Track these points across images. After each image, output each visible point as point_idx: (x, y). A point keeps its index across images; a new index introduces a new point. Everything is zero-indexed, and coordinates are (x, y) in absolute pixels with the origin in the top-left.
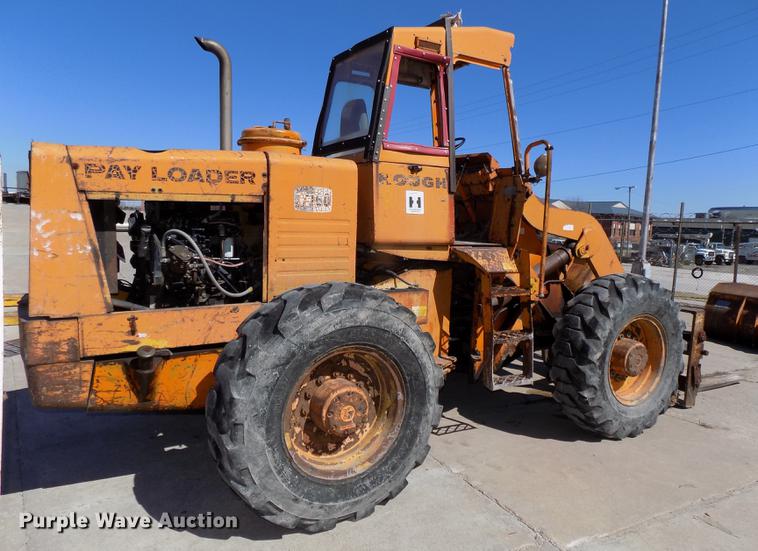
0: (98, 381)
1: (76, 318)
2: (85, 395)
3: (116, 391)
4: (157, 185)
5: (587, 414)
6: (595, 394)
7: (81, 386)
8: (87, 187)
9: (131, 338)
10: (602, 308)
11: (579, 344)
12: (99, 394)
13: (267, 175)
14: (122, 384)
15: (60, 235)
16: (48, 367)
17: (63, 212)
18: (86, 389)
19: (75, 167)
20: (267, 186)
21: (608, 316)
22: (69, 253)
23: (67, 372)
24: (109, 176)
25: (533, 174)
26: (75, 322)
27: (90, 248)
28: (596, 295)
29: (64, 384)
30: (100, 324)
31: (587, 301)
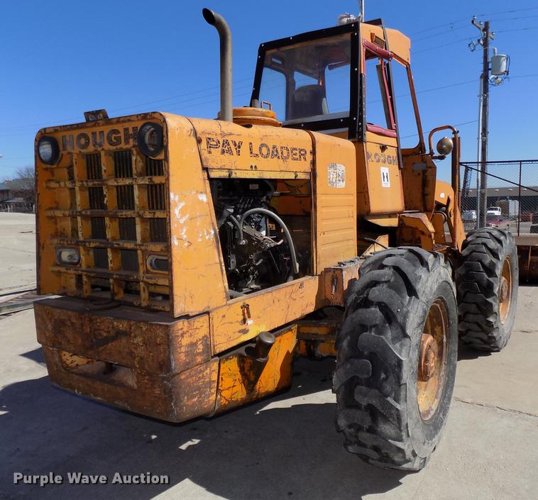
0: (222, 380)
1: (208, 313)
2: (213, 397)
3: (234, 386)
4: (254, 162)
5: (490, 335)
6: (496, 318)
7: (211, 388)
8: (210, 164)
9: (243, 327)
10: (495, 254)
11: (485, 282)
12: (223, 394)
13: (314, 152)
14: (237, 378)
15: (191, 219)
16: (187, 373)
17: (193, 192)
18: (214, 390)
19: (199, 141)
20: (314, 163)
21: (499, 259)
22: (200, 240)
23: (201, 375)
24: (223, 152)
25: (436, 154)
26: (206, 317)
27: (213, 232)
28: (485, 244)
29: (199, 389)
30: (224, 316)
31: (480, 250)
